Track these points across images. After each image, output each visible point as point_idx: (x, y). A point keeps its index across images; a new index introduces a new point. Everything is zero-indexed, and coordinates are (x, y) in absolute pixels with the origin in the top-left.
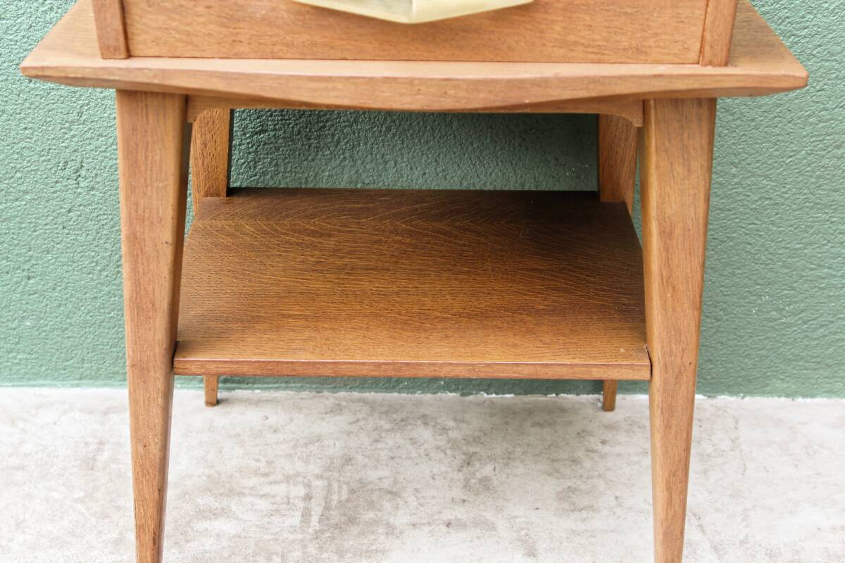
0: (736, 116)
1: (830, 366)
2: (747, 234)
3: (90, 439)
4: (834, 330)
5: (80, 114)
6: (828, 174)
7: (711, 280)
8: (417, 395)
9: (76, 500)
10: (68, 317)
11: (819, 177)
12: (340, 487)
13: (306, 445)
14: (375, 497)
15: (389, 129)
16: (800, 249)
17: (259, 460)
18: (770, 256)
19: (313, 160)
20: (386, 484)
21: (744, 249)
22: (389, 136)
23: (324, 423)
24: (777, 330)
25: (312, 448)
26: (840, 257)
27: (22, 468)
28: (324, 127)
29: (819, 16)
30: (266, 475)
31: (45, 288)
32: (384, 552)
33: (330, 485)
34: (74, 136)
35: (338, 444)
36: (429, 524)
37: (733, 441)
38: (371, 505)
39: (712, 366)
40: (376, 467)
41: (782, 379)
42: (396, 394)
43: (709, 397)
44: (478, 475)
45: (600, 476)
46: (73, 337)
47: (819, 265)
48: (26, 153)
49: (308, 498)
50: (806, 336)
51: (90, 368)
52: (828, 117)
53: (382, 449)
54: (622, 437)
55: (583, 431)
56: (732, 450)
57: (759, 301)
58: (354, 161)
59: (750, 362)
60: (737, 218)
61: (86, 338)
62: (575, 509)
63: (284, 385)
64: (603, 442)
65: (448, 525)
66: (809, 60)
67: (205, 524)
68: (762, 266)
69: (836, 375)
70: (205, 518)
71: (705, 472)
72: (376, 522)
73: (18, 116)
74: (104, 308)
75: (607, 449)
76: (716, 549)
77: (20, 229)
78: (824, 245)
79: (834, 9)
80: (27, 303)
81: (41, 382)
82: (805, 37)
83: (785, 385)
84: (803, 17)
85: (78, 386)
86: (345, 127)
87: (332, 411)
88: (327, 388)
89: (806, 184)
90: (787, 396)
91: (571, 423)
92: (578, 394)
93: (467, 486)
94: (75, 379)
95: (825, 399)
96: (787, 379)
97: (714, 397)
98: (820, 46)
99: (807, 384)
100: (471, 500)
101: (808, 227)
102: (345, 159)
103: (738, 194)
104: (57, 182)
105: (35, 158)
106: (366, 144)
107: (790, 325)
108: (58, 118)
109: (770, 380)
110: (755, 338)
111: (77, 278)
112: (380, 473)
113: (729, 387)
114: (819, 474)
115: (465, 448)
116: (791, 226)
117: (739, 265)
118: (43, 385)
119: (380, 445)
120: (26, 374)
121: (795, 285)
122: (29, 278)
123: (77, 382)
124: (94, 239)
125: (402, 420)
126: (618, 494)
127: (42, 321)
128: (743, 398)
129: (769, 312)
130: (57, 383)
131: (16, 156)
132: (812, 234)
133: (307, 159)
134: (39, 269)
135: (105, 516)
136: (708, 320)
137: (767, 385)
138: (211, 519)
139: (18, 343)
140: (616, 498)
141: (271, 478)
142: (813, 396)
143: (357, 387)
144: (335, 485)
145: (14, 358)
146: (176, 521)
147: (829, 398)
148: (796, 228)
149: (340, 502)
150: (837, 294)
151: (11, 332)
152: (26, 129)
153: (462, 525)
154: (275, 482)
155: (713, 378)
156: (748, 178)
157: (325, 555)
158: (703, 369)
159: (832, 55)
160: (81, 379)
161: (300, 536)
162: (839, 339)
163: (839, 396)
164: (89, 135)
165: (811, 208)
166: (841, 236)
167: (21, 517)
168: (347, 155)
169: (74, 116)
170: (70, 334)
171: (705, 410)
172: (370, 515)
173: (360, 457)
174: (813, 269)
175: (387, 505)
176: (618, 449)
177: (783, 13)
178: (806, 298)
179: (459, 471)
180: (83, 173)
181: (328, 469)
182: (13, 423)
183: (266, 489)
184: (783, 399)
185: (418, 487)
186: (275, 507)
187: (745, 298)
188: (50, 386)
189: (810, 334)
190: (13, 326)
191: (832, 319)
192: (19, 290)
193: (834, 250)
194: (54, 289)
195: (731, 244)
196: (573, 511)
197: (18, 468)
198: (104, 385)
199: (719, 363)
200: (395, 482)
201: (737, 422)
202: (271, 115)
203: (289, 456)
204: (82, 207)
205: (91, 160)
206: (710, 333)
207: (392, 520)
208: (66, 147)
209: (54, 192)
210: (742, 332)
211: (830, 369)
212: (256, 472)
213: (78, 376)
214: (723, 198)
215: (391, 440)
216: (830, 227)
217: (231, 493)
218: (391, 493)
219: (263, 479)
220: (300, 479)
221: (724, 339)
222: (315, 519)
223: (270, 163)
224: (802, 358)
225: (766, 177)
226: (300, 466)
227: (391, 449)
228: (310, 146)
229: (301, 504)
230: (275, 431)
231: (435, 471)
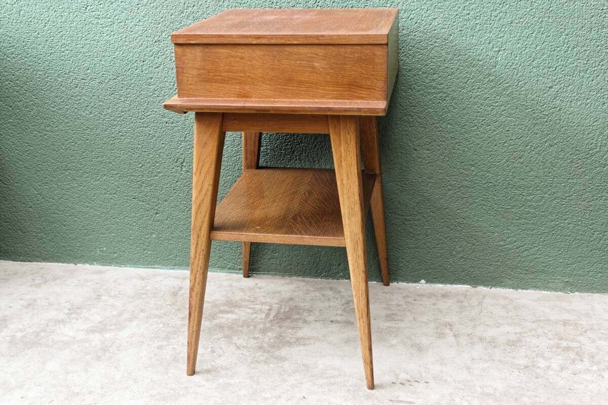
0: (470, 142)
1: (533, 273)
2: (483, 200)
3: (176, 287)
4: (532, 252)
5: (185, 137)
6: (517, 171)
7: (468, 223)
8: (330, 280)
9: (168, 305)
10: (171, 233)
11: (513, 172)
12: (285, 308)
13: (273, 294)
14: (301, 311)
15: (315, 146)
16: (509, 208)
17: (251, 297)
18: (495, 212)
19: (283, 160)
20: (307, 308)
21: (482, 208)
22: (316, 149)
23: (283, 287)
24: (504, 251)
25: (275, 294)
26: (529, 213)
27: (145, 294)
28: (288, 145)
29: (502, 97)
30: (253, 302)
31: (163, 219)
32: (300, 328)
33: (281, 306)
34: (182, 147)
35: (288, 294)
36: (323, 321)
37: (479, 303)
38: (299, 314)
39: (473, 270)
40: (304, 302)
41: (510, 279)
42: (319, 279)
43: (473, 287)
44: (351, 307)
45: (409, 311)
46: (173, 244)
47: (520, 217)
48: (162, 155)
49: (270, 310)
50: (519, 255)
51: (179, 260)
52: (513, 143)
53: (308, 297)
54: (424, 299)
55: (406, 296)
56: (477, 306)
57: (493, 236)
58: (301, 161)
59: (492, 269)
60: (477, 192)
61: (179, 244)
62: (393, 320)
63: (267, 273)
64: (415, 300)
65: (332, 322)
66: (500, 117)
67: (223, 315)
68: (492, 217)
69: (537, 277)
70: (223, 313)
71: (461, 312)
72: (299, 319)
73: (160, 138)
74: (188, 229)
75: (416, 302)
76: (455, 336)
77: (155, 190)
78: (521, 207)
79: (508, 94)
80: (155, 226)
81: (157, 266)
82: (497, 106)
83: (511, 282)
84: (495, 97)
85: (173, 269)
86: (297, 145)
87: (288, 283)
88: (287, 275)
89: (508, 175)
90: (513, 288)
91: (402, 293)
92: (408, 283)
93: (344, 310)
94: (172, 266)
95: (533, 291)
96: (513, 279)
97: (476, 287)
98: (504, 110)
99: (523, 282)
100: (345, 314)
101: (512, 197)
102: (296, 160)
103: (476, 180)
104: (173, 168)
105: (165, 157)
106: (305, 153)
107: (510, 249)
108: (176, 139)
109: (504, 279)
110: (493, 256)
111: (177, 214)
112: (305, 304)
113: (483, 282)
114: (517, 316)
115: (347, 299)
116: (503, 197)
117: (481, 216)
118: (158, 268)
119: (307, 295)
120: (150, 261)
121: (510, 228)
122: (157, 214)
123: (173, 267)
124: (186, 196)
125: (320, 288)
126: (415, 316)
127: (160, 235)
128: (491, 288)
129: (499, 242)
130: (164, 267)
131: (157, 156)
132: (514, 201)
133: (280, 160)
134: (161, 209)
135: (179, 310)
136: (469, 245)
137: (502, 282)
138: (225, 314)
139: (148, 246)
140: (414, 318)
141: (255, 303)
142: (527, 289)
143: (301, 275)
144: (283, 307)
145: (146, 253)
146: (210, 313)
147: (535, 290)
148: (506, 198)
149: (284, 312)
150: (531, 233)
151: (146, 240)
152: (163, 144)
153: (338, 322)
154: (257, 304)
155: (475, 277)
156: (480, 172)
157: (273, 327)
158: (469, 271)
159: (511, 114)
160: (174, 266)
161: (264, 321)
162: (536, 258)
163: (540, 289)
164: (188, 147)
165: (512, 188)
166: (529, 203)
167: (144, 309)
168: (298, 158)
169: (183, 139)
170: (172, 242)
171: (470, 292)
172: (298, 316)
173: (297, 299)
174: (517, 220)
175: (306, 314)
176: (421, 303)
177: (486, 96)
178: (516, 235)
179: (342, 305)
180: (184, 164)
181: (282, 301)
182: (143, 279)
183: (252, 306)
184: (511, 290)
185: (322, 309)
186: (255, 312)
187: (485, 233)
188: (161, 268)
189: (521, 254)
190: (147, 237)
191: (530, 247)
192: (152, 219)
193: (526, 210)
194: (167, 219)
195: (476, 205)
196: (391, 321)
197: (143, 294)
198: (185, 269)
199: (476, 268)
200: (312, 307)
201: (484, 297)
202: (265, 139)
203: (264, 297)
204: (182, 180)
205: (188, 158)
206: (471, 252)
207: (306, 319)
208: (178, 152)
209: (171, 173)
210: (486, 252)
211: (533, 274)
212: (248, 301)
213: (173, 264)
214: (469, 182)
215: (313, 294)
216: (522, 198)
217: (236, 306)
218: (308, 310)
219: (250, 303)
220: (268, 304)
221: (478, 256)
222: (271, 317)
223: (264, 161)
224: (518, 268)
225: (488, 172)
226: (268, 300)
227: (312, 297)
228: (281, 153)
229: (267, 312)
230: (260, 288)
231: (331, 305)
